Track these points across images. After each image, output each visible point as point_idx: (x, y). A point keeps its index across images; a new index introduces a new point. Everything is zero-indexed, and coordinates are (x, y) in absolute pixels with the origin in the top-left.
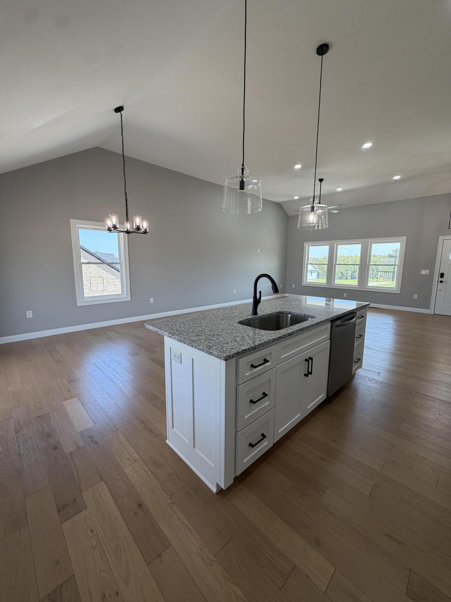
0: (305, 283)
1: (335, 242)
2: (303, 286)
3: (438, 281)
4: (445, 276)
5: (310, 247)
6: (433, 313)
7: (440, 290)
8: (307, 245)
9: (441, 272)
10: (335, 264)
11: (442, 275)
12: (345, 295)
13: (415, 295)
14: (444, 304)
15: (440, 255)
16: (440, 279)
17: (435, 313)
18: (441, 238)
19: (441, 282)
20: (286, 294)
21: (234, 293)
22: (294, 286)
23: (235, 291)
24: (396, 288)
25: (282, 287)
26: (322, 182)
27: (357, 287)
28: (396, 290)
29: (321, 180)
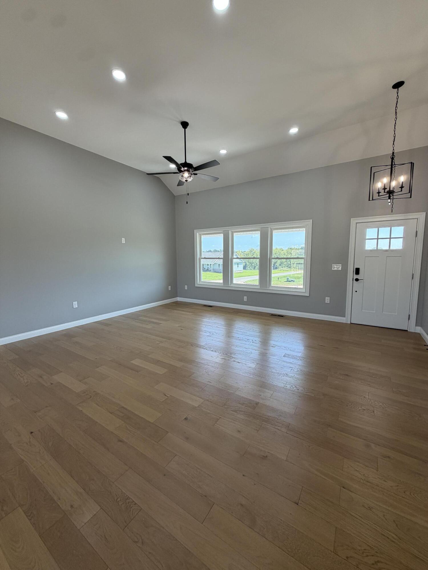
0: (198, 283)
1: (230, 230)
2: (196, 287)
3: (353, 279)
4: (361, 271)
5: (202, 237)
6: (349, 323)
7: (356, 291)
8: (198, 234)
9: (356, 267)
10: (231, 258)
11: (357, 271)
12: (245, 299)
13: (326, 298)
14: (362, 310)
15: (353, 246)
16: (356, 277)
17: (352, 322)
18: (353, 221)
19: (357, 280)
21: (74, 307)
22: (187, 288)
23: (75, 305)
24: (304, 288)
25: (170, 290)
26: (186, 128)
27: (259, 287)
28: (305, 292)
29: (185, 125)
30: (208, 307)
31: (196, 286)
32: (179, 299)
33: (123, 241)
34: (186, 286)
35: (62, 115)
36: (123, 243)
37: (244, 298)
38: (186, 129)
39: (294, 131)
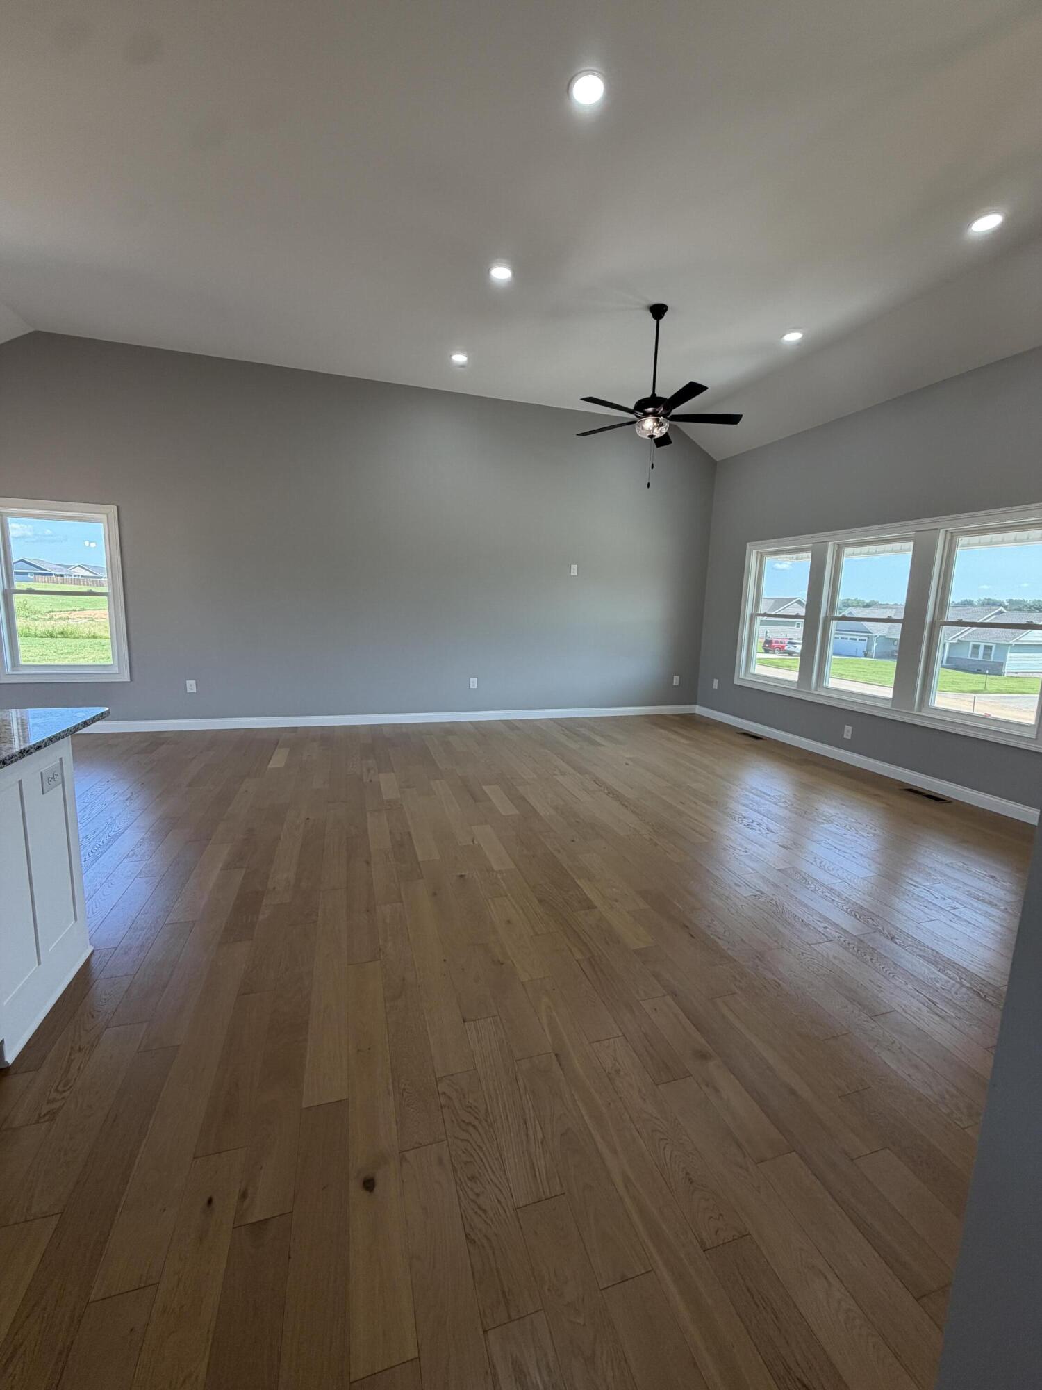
0: (740, 676)
1: (832, 538)
2: (736, 685)
5: (768, 559)
10: (826, 618)
12: (848, 732)
20: (697, 706)
21: (471, 687)
22: (717, 685)
23: (474, 683)
24: (1037, 726)
25: (677, 684)
26: (661, 317)
27: (888, 706)
28: (1036, 739)
29: (658, 311)
30: (751, 739)
31: (735, 683)
32: (698, 710)
33: (574, 570)
34: (716, 682)
35: (459, 358)
36: (574, 576)
37: (845, 731)
38: (661, 321)
39: (987, 224)
